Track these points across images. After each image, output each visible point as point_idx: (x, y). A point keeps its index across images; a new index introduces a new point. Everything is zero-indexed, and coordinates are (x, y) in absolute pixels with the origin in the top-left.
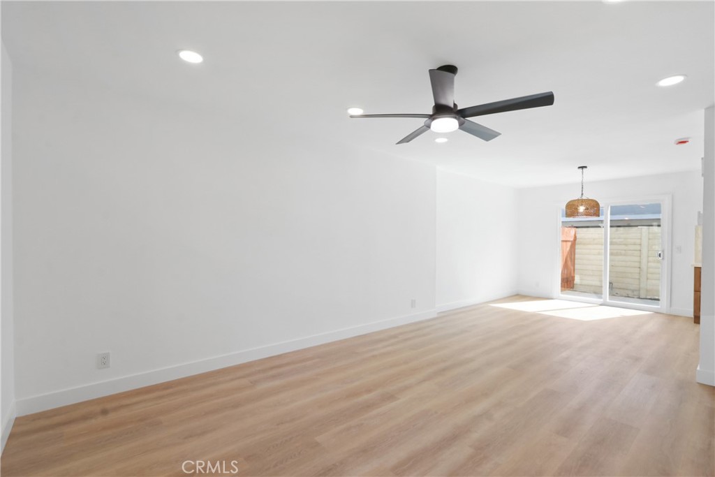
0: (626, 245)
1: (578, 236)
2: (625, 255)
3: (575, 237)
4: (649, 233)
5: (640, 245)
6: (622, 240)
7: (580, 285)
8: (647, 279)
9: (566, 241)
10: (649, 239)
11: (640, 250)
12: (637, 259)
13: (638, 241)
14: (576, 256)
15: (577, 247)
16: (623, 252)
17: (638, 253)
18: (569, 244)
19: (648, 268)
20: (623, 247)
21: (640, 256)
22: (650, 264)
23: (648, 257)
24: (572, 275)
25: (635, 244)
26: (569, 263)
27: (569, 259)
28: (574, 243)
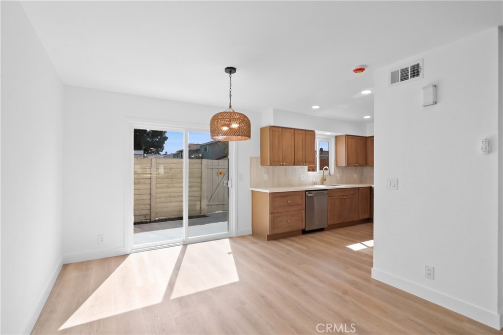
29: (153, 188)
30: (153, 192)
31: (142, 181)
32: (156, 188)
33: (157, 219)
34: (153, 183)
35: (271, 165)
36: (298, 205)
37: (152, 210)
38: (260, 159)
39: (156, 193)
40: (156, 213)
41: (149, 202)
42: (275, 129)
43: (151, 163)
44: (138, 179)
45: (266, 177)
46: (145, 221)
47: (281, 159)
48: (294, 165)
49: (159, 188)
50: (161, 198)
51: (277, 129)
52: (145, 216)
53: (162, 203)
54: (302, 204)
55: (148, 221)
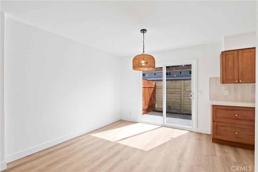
0: (175, 89)
1: (157, 85)
2: (175, 94)
3: (155, 85)
4: (184, 83)
5: (181, 89)
6: (174, 87)
7: (158, 108)
8: (184, 104)
9: (151, 88)
10: (184, 86)
11: (181, 91)
12: (179, 95)
13: (180, 87)
14: (156, 94)
15: (156, 90)
16: (174, 92)
17: (180, 93)
18: (153, 89)
19: (184, 99)
20: (174, 90)
21: (181, 94)
22: (185, 98)
23: (184, 94)
24: (154, 103)
25: (179, 89)
26: (153, 98)
27: (152, 96)
28: (155, 88)
29: (182, 96)
30: (182, 99)
31: (177, 92)
40: (184, 110)
44: (175, 91)
46: (178, 113)
49: (185, 97)
50: (186, 102)
52: (178, 110)
53: (187, 105)
55: (180, 113)
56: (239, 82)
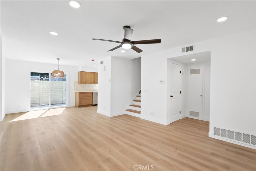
29: (41, 93)
30: (41, 94)
32: (43, 93)
33: (43, 105)
34: (41, 90)
35: (81, 84)
36: (90, 96)
37: (40, 101)
38: (78, 82)
39: (43, 95)
41: (39, 98)
42: (82, 72)
43: (40, 83)
45: (80, 88)
47: (85, 82)
48: (90, 84)
51: (83, 72)
54: (91, 96)
56: (85, 84)
